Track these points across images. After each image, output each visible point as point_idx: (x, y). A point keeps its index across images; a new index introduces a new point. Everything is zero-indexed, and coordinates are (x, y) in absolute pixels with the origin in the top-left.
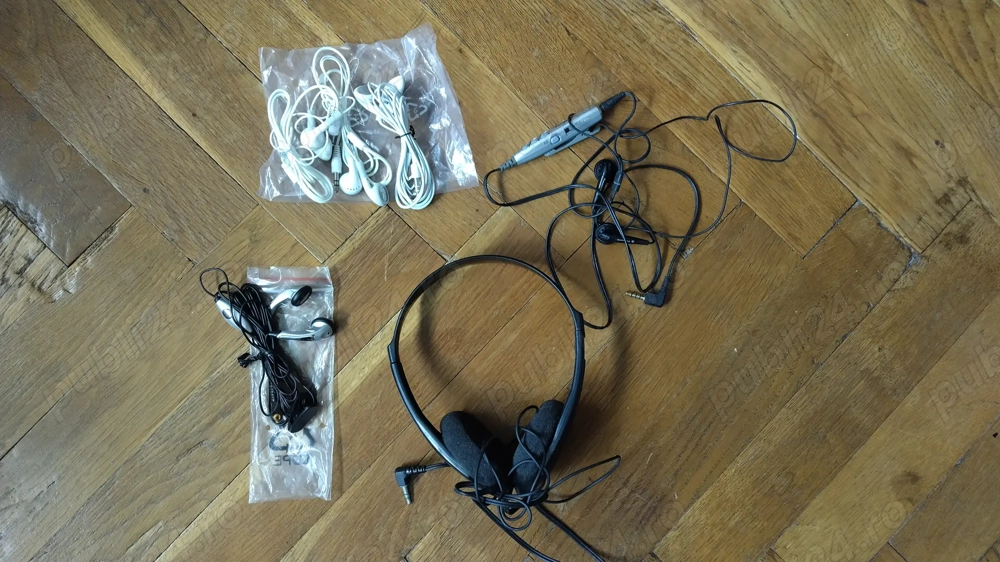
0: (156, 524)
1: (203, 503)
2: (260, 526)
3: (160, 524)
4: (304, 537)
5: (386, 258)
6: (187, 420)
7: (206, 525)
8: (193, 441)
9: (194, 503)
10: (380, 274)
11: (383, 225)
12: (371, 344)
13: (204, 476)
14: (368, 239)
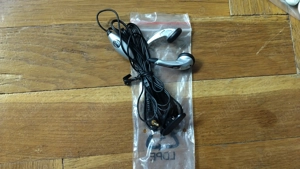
0: (17, 74)
1: (54, 86)
2: (72, 129)
3: (20, 77)
4: (91, 158)
5: (266, 43)
6: (87, 34)
7: (43, 100)
8: (79, 47)
9: (48, 82)
10: (256, 47)
11: (279, 25)
12: (221, 81)
13: (68, 72)
14: (265, 25)
